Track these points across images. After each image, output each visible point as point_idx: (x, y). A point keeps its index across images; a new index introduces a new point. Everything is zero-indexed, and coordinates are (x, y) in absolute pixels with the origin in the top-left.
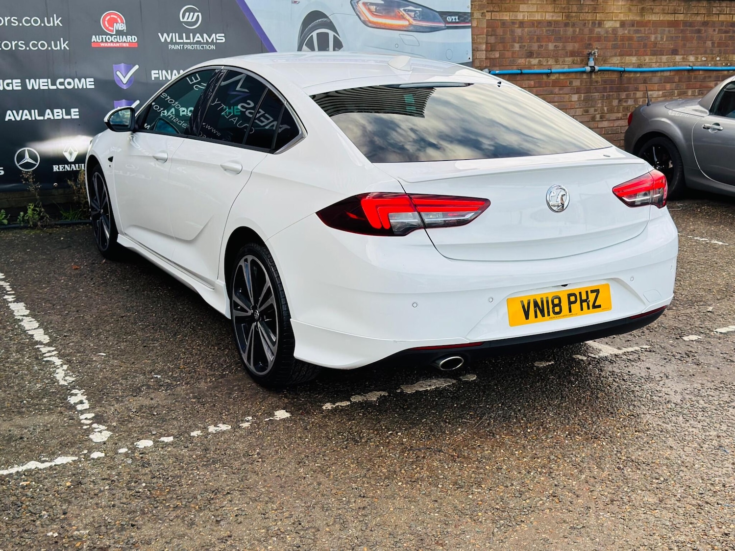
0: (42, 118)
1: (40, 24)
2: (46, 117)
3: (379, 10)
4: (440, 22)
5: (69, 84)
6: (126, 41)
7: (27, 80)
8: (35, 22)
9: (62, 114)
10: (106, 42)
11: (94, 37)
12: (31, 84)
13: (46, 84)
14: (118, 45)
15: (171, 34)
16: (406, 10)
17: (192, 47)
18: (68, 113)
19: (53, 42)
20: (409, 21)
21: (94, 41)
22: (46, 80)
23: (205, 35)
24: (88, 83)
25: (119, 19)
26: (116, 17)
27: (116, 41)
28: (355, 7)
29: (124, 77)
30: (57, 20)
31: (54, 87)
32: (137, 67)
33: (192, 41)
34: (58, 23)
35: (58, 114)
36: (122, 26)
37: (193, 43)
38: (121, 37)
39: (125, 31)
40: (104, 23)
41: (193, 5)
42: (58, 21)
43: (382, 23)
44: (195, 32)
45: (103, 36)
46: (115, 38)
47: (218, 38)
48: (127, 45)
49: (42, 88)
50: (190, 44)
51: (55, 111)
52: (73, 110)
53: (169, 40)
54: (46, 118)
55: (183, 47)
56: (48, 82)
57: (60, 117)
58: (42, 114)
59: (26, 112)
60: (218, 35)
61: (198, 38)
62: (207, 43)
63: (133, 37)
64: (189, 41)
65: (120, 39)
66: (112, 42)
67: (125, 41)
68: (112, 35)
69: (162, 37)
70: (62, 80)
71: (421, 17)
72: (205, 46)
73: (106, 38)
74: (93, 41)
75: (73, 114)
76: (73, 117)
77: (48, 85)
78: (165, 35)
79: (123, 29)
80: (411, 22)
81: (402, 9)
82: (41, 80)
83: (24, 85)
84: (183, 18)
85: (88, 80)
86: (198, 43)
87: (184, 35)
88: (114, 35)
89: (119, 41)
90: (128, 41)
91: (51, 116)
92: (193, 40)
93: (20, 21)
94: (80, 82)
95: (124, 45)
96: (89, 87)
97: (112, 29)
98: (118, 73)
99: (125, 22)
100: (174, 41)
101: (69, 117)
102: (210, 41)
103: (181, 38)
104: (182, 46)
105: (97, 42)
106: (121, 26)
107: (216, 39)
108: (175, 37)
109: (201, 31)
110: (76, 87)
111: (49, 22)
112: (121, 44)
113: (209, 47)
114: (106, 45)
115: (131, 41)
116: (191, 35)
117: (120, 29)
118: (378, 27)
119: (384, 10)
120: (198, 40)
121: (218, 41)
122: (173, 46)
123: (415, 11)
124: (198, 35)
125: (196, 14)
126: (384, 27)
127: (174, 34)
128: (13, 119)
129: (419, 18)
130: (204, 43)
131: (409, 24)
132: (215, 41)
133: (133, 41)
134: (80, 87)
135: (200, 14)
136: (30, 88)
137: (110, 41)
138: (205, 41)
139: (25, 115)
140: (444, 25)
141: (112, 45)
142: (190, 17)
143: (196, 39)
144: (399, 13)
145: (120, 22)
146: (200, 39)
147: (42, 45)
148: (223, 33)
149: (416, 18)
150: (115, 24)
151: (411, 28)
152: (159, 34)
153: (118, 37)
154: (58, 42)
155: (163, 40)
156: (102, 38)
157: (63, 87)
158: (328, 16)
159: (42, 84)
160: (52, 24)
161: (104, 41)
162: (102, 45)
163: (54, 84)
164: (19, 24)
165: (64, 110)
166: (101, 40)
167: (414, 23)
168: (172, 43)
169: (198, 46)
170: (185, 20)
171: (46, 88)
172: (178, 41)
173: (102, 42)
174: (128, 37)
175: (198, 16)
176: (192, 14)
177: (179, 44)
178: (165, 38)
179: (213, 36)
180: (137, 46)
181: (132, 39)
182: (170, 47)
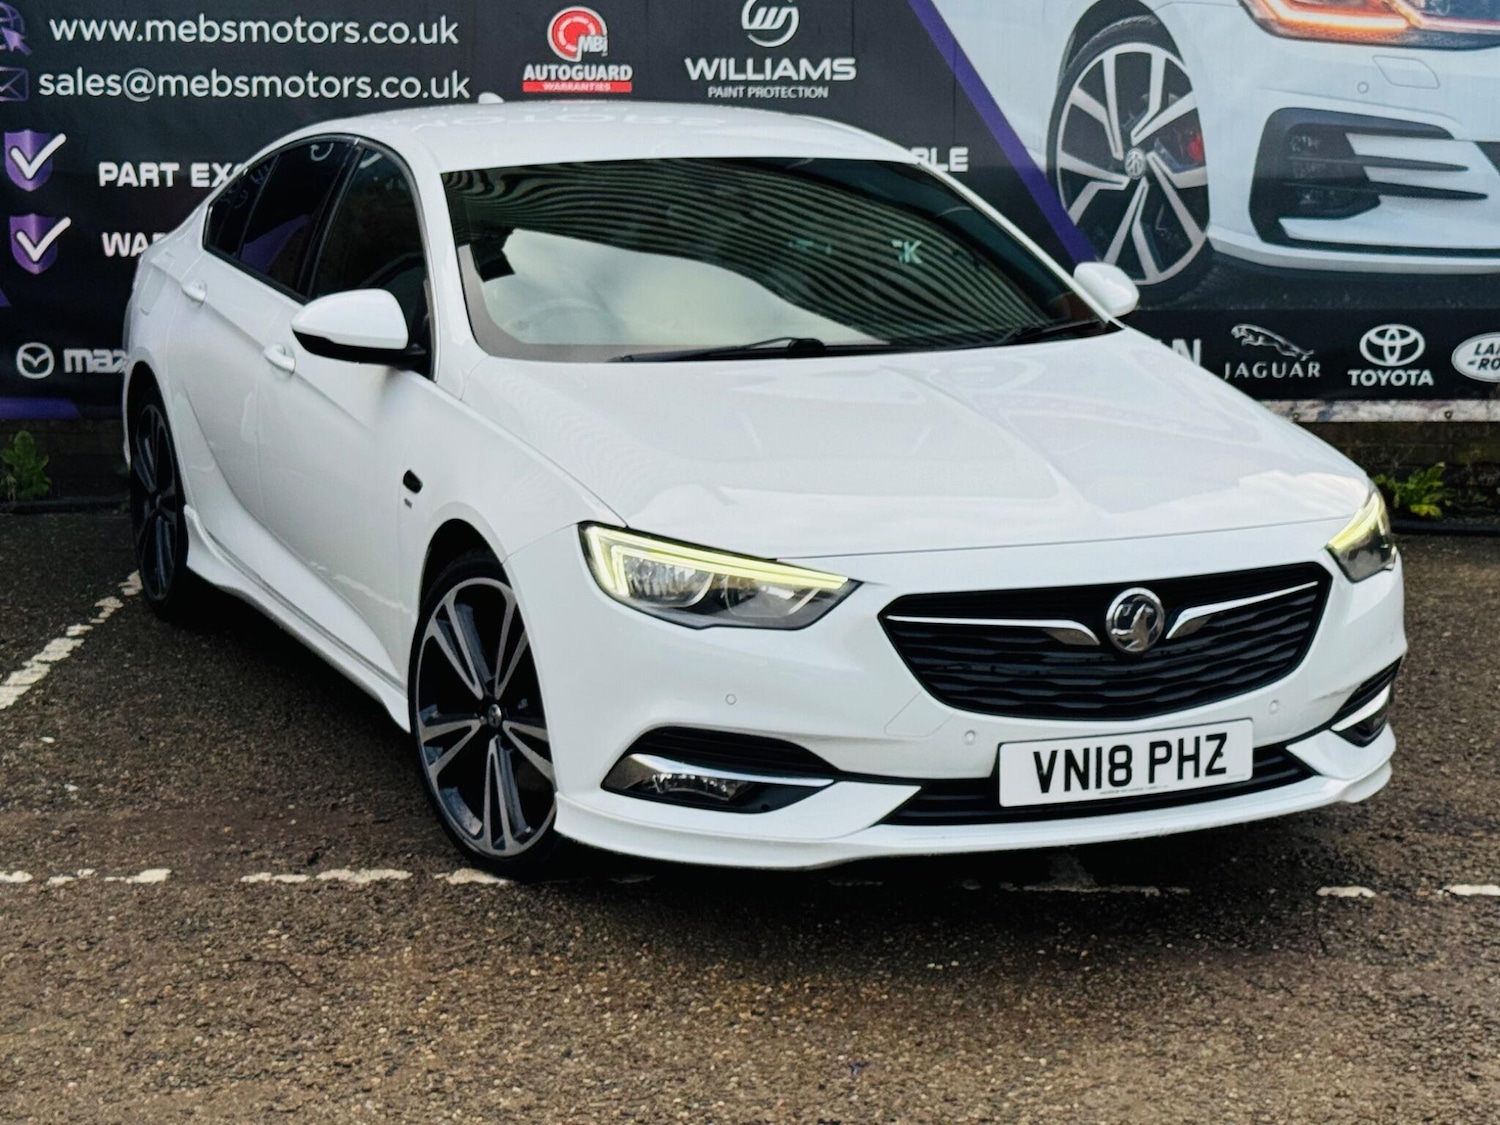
1: (409, 40)
6: (605, 78)
8: (398, 33)
10: (558, 80)
11: (529, 68)
14: (584, 87)
15: (716, 62)
17: (769, 92)
19: (434, 81)
20: (1407, 20)
21: (529, 79)
23: (804, 63)
25: (592, 27)
26: (585, 21)
27: (580, 78)
30: (446, 30)
33: (768, 77)
34: (448, 39)
36: (599, 44)
37: (772, 83)
38: (594, 68)
39: (604, 55)
40: (556, 35)
42: (449, 33)
43: (1318, 26)
44: (777, 55)
45: (550, 67)
46: (578, 71)
47: (836, 68)
48: (607, 87)
50: (764, 83)
53: (710, 75)
55: (745, 92)
60: (837, 62)
61: (785, 68)
62: (808, 82)
63: (624, 68)
65: (590, 74)
66: (571, 80)
67: (602, 79)
68: (571, 65)
69: (695, 67)
71: (1449, 7)
72: (801, 89)
73: (557, 71)
74: (526, 78)
78: (702, 63)
79: (598, 50)
80: (1413, 22)
84: (751, 18)
86: (785, 81)
87: (750, 62)
88: (577, 63)
89: (588, 78)
90: (611, 78)
92: (772, 74)
93: (363, 32)
95: (600, 87)
97: (574, 49)
99: (605, 32)
100: (723, 77)
102: (815, 76)
103: (740, 68)
104: (741, 89)
105: (536, 80)
106: (597, 43)
107: (833, 72)
108: (727, 67)
109: (793, 52)
111: (428, 34)
112: (592, 85)
113: (813, 92)
114: (557, 87)
115: (617, 78)
116: (768, 62)
117: (593, 49)
118: (1306, 35)
120: (785, 74)
121: (836, 78)
122: (720, 88)
124: (786, 62)
125: (785, 11)
126: (1323, 36)
127: (724, 61)
129: (1444, 9)
130: (799, 83)
131: (1408, 28)
132: (828, 77)
133: (623, 78)
135: (795, 11)
137: (567, 77)
138: (803, 77)
141: (570, 87)
142: (768, 19)
143: (779, 73)
145: (593, 32)
146: (791, 72)
147: (410, 88)
148: (852, 56)
149: (1434, 9)
150: (582, 39)
151: (1415, 39)
152: (688, 61)
154: (447, 81)
155: (694, 75)
156: (549, 71)
158: (1154, 10)
160: (434, 39)
161: (553, 77)
162: (548, 87)
164: (361, 39)
166: (545, 76)
167: (1426, 23)
168: (717, 81)
169: (783, 88)
170: (756, 25)
172: (733, 77)
173: (548, 79)
174: (611, 68)
175: (789, 17)
176: (774, 11)
177: (735, 84)
178: (702, 71)
179: (826, 63)
180: (630, 90)
181: (619, 73)
182: (712, 91)
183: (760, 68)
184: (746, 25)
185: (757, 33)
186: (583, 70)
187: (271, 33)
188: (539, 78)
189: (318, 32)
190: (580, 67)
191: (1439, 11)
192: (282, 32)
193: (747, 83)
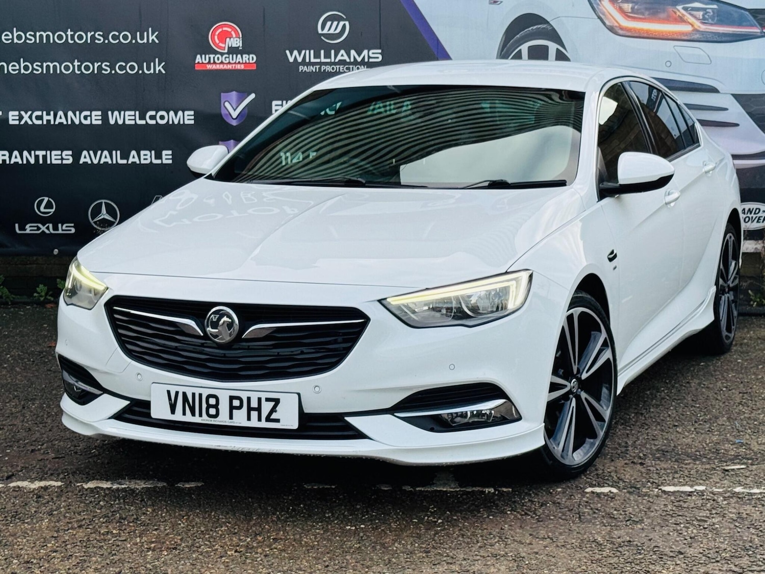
0: (124, 162)
1: (131, 41)
2: (131, 160)
3: (638, 10)
4: (752, 26)
5: (162, 117)
6: (241, 62)
7: (110, 113)
8: (125, 38)
9: (151, 157)
10: (214, 63)
11: (199, 56)
12: (115, 118)
13: (133, 118)
14: (229, 67)
15: (303, 52)
16: (688, 8)
17: (333, 68)
18: (159, 156)
19: (145, 64)
20: (692, 26)
21: (199, 62)
22: (132, 113)
23: (353, 52)
24: (186, 118)
25: (233, 33)
27: (227, 61)
28: (595, 5)
29: (235, 110)
30: (152, 35)
31: (143, 122)
32: (253, 96)
33: (333, 60)
34: (153, 40)
35: (145, 157)
36: (238, 42)
37: (335, 64)
38: (235, 56)
39: (240, 48)
40: (213, 39)
41: (339, 11)
42: (154, 37)
43: (642, 30)
44: (337, 48)
45: (210, 56)
46: (226, 58)
47: (371, 55)
48: (242, 67)
49: (127, 122)
50: (330, 64)
51: (142, 153)
52: (164, 153)
53: (300, 60)
54: (130, 162)
55: (320, 69)
56: (135, 115)
57: (148, 162)
58: (125, 156)
59: (106, 153)
60: (371, 51)
61: (342, 55)
62: (356, 63)
63: (251, 56)
64: (328, 60)
65: (233, 60)
66: (222, 63)
67: (239, 62)
68: (222, 54)
69: (291, 55)
70: (153, 113)
71: (716, 18)
72: (351, 67)
73: (214, 58)
74: (197, 62)
75: (164, 157)
76: (165, 162)
77: (135, 120)
78: (296, 53)
79: (238, 46)
80: (696, 27)
81: (680, 7)
82: (127, 113)
83: (105, 118)
84: (323, 28)
85: (187, 113)
86: (342, 62)
87: (322, 52)
88: (224, 53)
89: (231, 61)
90: (244, 62)
91: (136, 160)
92: (335, 59)
94: (176, 116)
95: (239, 67)
96: (187, 122)
97: (223, 45)
98: (227, 104)
99: (241, 36)
100: (307, 60)
101: (159, 162)
102: (359, 59)
103: (317, 56)
104: (318, 67)
105: (203, 63)
106: (236, 42)
107: (369, 57)
108: (310, 55)
109: (347, 46)
110: (171, 122)
111: (142, 38)
112: (234, 65)
113: (358, 68)
114: (214, 67)
115: (248, 62)
116: (333, 52)
117: (234, 45)
118: (636, 35)
119: (646, 9)
120: (342, 58)
121: (371, 60)
122: (306, 67)
123: (704, 9)
124: (342, 52)
125: (342, 23)
126: (645, 35)
127: (307, 52)
128: (90, 162)
129: (713, 20)
130: (350, 63)
131: (693, 30)
132: (366, 60)
133: (251, 61)
134: (176, 122)
135: (347, 23)
136: (112, 122)
137: (220, 61)
138: (352, 60)
139: (105, 157)
140: (759, 31)
141: (221, 67)
142: (332, 28)
143: (339, 58)
144: (675, 13)
145: (234, 36)
146: (346, 58)
147: (131, 68)
148: (380, 49)
149: (707, 20)
150: (228, 39)
151: (697, 36)
152: (288, 52)
153: (231, 56)
154: (152, 64)
155: (291, 60)
156: (210, 58)
157: (153, 122)
158: (549, 20)
159: (129, 117)
160: (145, 41)
161: (212, 61)
162: (209, 67)
163: (142, 117)
164: (104, 41)
165: (153, 152)
166: (207, 61)
167: (703, 28)
168: (304, 62)
169: (341, 66)
170: (325, 31)
171: (133, 122)
172: (313, 60)
173: (209, 63)
174: (244, 56)
175: (344, 26)
176: (335, 23)
177: (314, 64)
178: (295, 57)
179: (365, 52)
180: (255, 68)
181: (249, 59)
182: (301, 68)
183: (327, 56)
184: (320, 31)
185: (326, 36)
186: (229, 57)
187: (54, 38)
188: (204, 62)
189: (80, 37)
190: (227, 56)
191: (710, 21)
192: (60, 37)
193: (321, 64)
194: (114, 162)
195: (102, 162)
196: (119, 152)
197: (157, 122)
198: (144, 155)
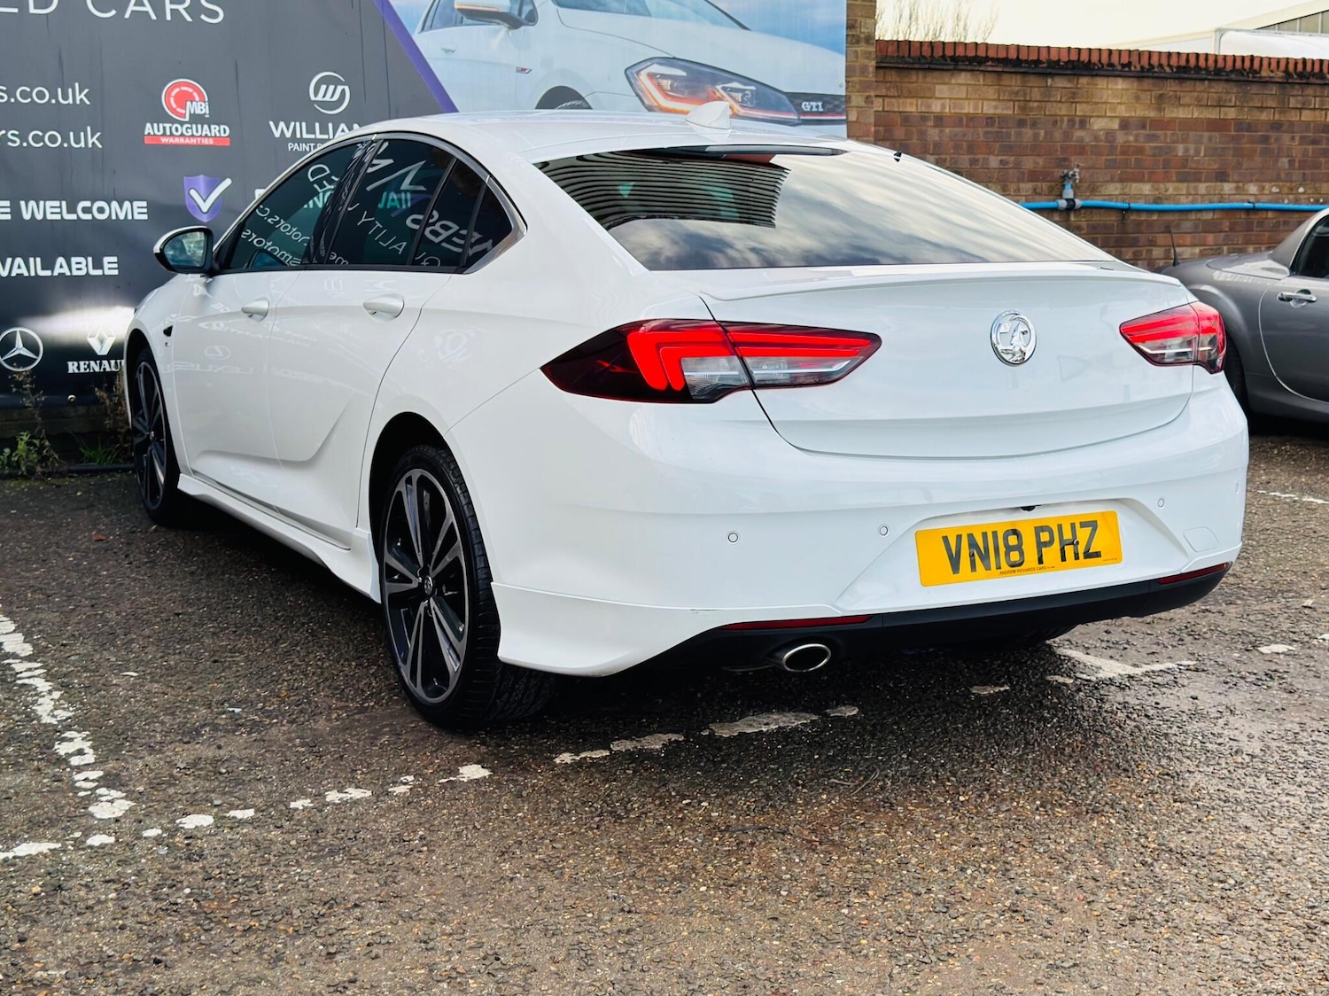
0: (48, 273)
1: (50, 100)
2: (57, 271)
3: (677, 88)
4: (789, 112)
5: (101, 210)
6: (209, 135)
7: (23, 203)
8: (39, 95)
9: (87, 266)
10: (172, 135)
11: (148, 125)
12: (29, 210)
13: (58, 210)
14: (193, 141)
15: (292, 124)
16: (727, 88)
18: (98, 264)
19: (72, 134)
21: (149, 134)
22: (57, 203)
24: (136, 211)
25: (195, 94)
26: (190, 90)
27: (190, 134)
28: (633, 81)
29: (204, 201)
30: (80, 94)
31: (73, 217)
32: (228, 182)
33: (331, 137)
34: (81, 100)
35: (79, 266)
36: (203, 108)
38: (199, 126)
39: (207, 116)
40: (168, 100)
41: (335, 72)
42: (82, 96)
44: (336, 121)
45: (165, 125)
46: (188, 128)
48: (211, 142)
49: (50, 217)
51: (74, 260)
52: (106, 260)
53: (288, 135)
54: (56, 274)
55: (315, 147)
56: (60, 207)
57: (83, 273)
58: (48, 265)
59: (19, 260)
61: (343, 131)
63: (222, 127)
64: (326, 136)
65: (197, 131)
66: (182, 135)
67: (206, 135)
68: (182, 124)
69: (277, 128)
70: (87, 204)
73: (170, 128)
74: (146, 133)
75: (106, 266)
76: (108, 272)
77: (61, 213)
78: (282, 125)
79: (203, 112)
80: (736, 111)
81: (719, 87)
82: (49, 203)
83: (15, 211)
84: (316, 94)
85: (136, 204)
87: (317, 125)
88: (186, 123)
89: (195, 133)
90: (213, 135)
91: (66, 271)
92: (334, 135)
93: (11, 94)
94: (121, 207)
95: (206, 141)
96: (137, 217)
97: (183, 111)
98: (193, 192)
99: (207, 99)
100: (298, 136)
101: (99, 272)
103: (311, 130)
104: (312, 145)
105: (155, 135)
106: (201, 108)
108: (300, 129)
109: (350, 118)
110: (114, 217)
111: (65, 97)
112: (199, 139)
114: (171, 140)
115: (218, 135)
116: (330, 125)
117: (198, 112)
119: (686, 87)
122: (296, 144)
123: (743, 91)
124: (343, 126)
125: (340, 88)
127: (298, 124)
129: (752, 104)
131: (733, 115)
133: (223, 135)
134: (122, 217)
135: (347, 88)
136: (27, 216)
137: (179, 133)
139: (18, 267)
140: (796, 117)
141: (182, 140)
142: (328, 94)
143: (339, 133)
144: (715, 93)
145: (197, 99)
147: (52, 139)
149: (746, 103)
150: (189, 103)
152: (271, 123)
153: (194, 126)
154: (82, 134)
155: (277, 134)
156: (164, 128)
157: (89, 217)
158: (584, 96)
159: (51, 210)
160: (70, 101)
161: (168, 133)
162: (164, 140)
163: (72, 210)
164: (9, 100)
165: (90, 259)
166: (161, 132)
168: (294, 139)
170: (319, 98)
171: (58, 217)
172: (305, 136)
173: (164, 134)
174: (212, 127)
175: (343, 92)
176: (332, 87)
177: (307, 141)
178: (282, 131)
180: (229, 144)
181: (219, 131)
182: (290, 146)
183: (324, 130)
184: (313, 98)
185: (321, 104)
186: (191, 128)
188: (156, 133)
190: (188, 125)
191: (749, 104)
193: (316, 141)
194: (33, 274)
195: (13, 274)
196: (38, 260)
197: (93, 216)
198: (77, 263)
